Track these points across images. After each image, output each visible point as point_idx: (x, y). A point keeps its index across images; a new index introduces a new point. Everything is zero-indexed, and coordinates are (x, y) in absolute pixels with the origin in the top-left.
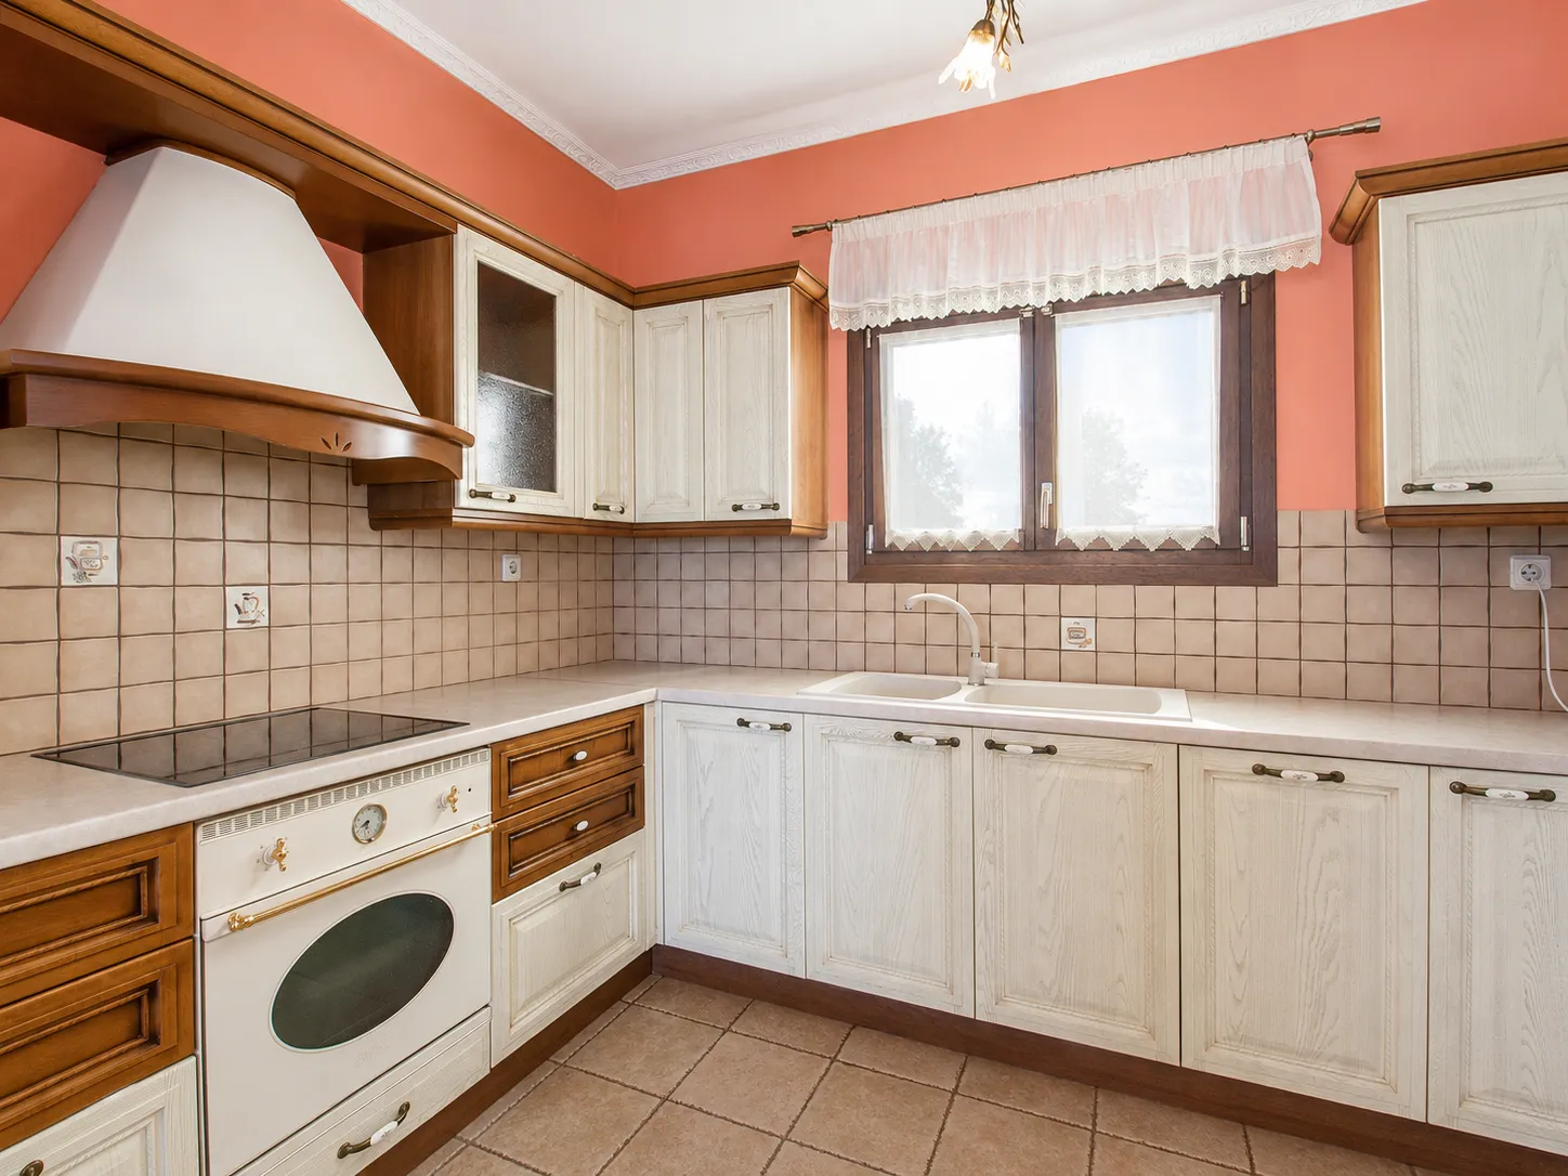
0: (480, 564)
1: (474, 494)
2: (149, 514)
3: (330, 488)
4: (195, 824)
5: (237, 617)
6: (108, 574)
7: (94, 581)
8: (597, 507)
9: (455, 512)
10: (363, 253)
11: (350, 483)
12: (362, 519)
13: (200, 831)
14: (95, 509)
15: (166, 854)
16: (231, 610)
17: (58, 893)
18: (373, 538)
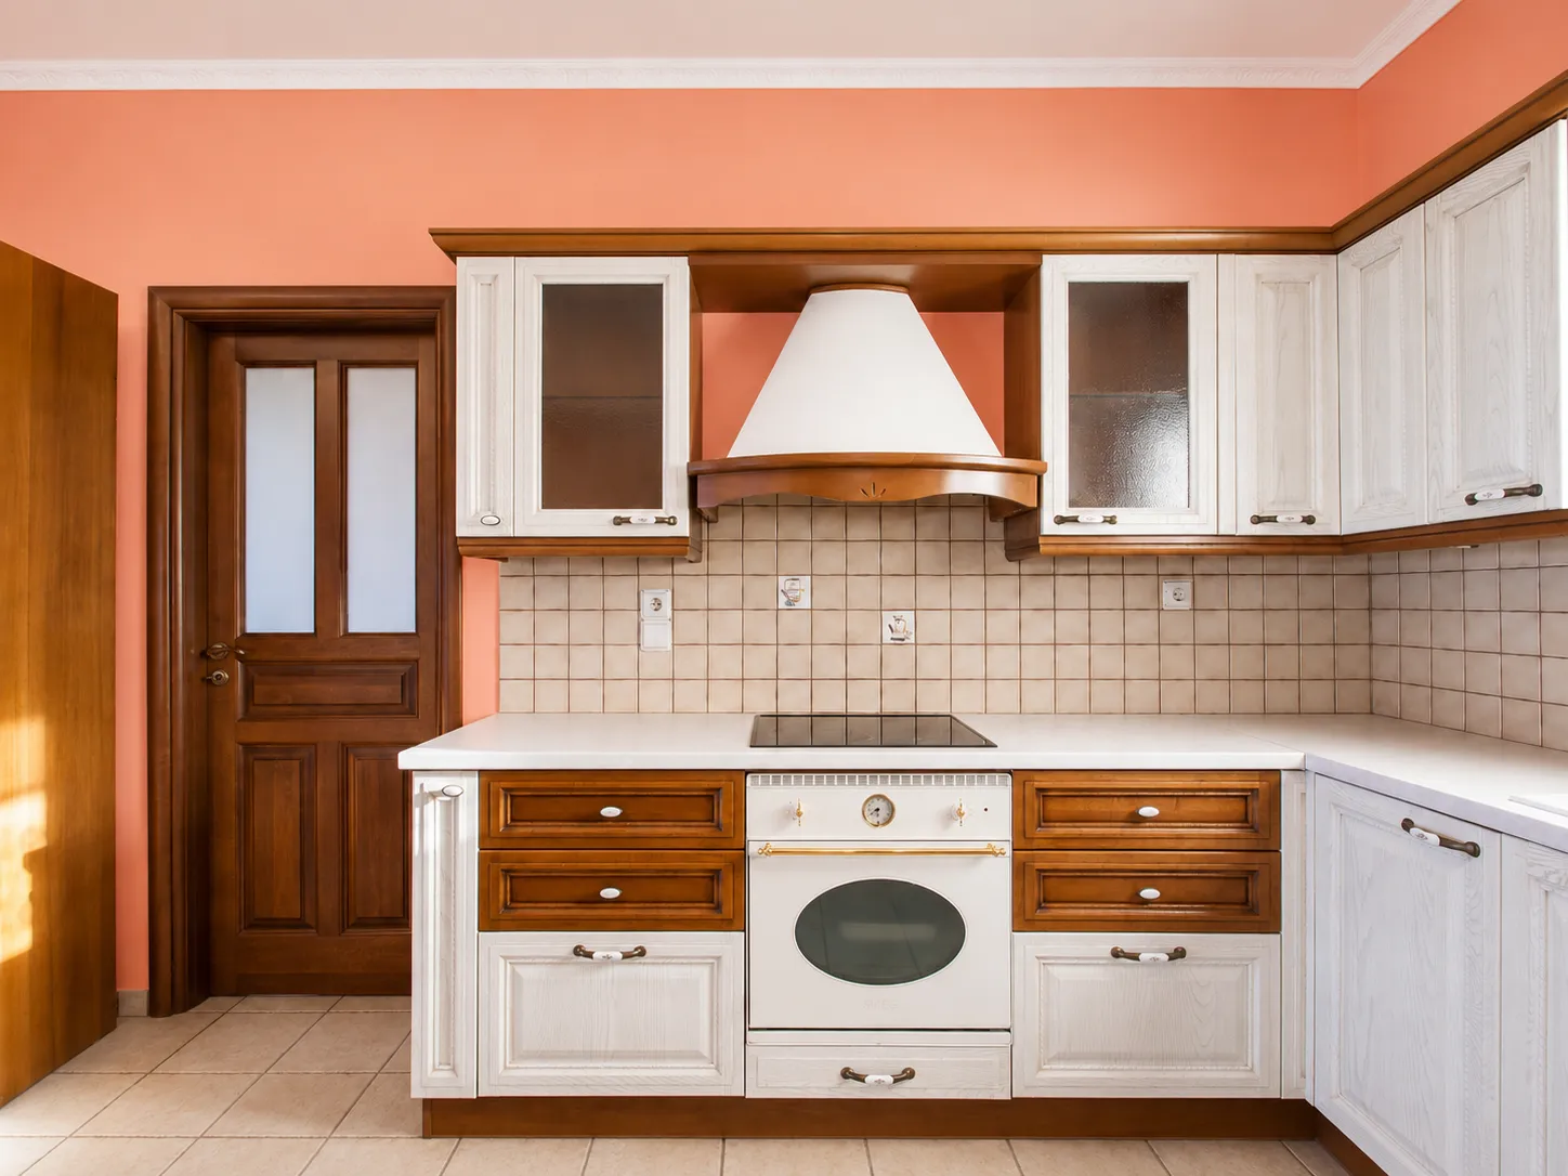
0: (1138, 591)
1: (1061, 520)
2: (831, 558)
3: (968, 524)
4: (747, 772)
5: (891, 635)
6: (805, 603)
7: (797, 606)
8: (1257, 520)
9: (1041, 541)
10: (1004, 311)
11: (988, 519)
12: (997, 552)
13: (749, 777)
14: (795, 556)
15: (728, 787)
16: (886, 629)
17: (684, 793)
18: (1013, 567)
